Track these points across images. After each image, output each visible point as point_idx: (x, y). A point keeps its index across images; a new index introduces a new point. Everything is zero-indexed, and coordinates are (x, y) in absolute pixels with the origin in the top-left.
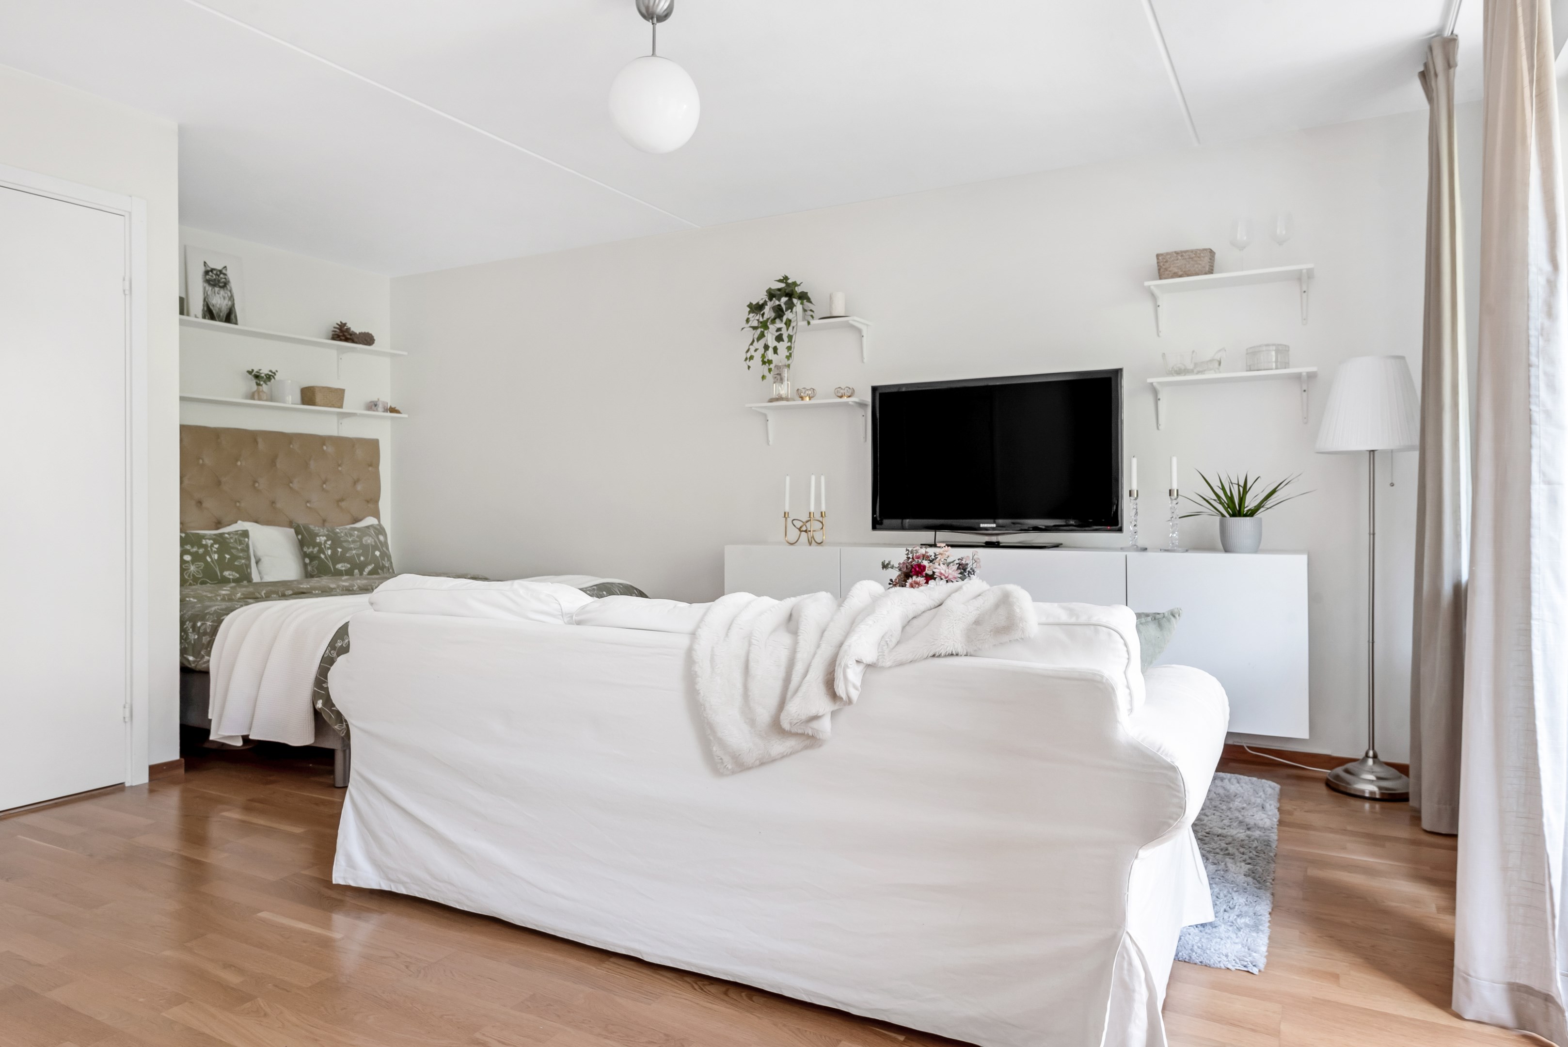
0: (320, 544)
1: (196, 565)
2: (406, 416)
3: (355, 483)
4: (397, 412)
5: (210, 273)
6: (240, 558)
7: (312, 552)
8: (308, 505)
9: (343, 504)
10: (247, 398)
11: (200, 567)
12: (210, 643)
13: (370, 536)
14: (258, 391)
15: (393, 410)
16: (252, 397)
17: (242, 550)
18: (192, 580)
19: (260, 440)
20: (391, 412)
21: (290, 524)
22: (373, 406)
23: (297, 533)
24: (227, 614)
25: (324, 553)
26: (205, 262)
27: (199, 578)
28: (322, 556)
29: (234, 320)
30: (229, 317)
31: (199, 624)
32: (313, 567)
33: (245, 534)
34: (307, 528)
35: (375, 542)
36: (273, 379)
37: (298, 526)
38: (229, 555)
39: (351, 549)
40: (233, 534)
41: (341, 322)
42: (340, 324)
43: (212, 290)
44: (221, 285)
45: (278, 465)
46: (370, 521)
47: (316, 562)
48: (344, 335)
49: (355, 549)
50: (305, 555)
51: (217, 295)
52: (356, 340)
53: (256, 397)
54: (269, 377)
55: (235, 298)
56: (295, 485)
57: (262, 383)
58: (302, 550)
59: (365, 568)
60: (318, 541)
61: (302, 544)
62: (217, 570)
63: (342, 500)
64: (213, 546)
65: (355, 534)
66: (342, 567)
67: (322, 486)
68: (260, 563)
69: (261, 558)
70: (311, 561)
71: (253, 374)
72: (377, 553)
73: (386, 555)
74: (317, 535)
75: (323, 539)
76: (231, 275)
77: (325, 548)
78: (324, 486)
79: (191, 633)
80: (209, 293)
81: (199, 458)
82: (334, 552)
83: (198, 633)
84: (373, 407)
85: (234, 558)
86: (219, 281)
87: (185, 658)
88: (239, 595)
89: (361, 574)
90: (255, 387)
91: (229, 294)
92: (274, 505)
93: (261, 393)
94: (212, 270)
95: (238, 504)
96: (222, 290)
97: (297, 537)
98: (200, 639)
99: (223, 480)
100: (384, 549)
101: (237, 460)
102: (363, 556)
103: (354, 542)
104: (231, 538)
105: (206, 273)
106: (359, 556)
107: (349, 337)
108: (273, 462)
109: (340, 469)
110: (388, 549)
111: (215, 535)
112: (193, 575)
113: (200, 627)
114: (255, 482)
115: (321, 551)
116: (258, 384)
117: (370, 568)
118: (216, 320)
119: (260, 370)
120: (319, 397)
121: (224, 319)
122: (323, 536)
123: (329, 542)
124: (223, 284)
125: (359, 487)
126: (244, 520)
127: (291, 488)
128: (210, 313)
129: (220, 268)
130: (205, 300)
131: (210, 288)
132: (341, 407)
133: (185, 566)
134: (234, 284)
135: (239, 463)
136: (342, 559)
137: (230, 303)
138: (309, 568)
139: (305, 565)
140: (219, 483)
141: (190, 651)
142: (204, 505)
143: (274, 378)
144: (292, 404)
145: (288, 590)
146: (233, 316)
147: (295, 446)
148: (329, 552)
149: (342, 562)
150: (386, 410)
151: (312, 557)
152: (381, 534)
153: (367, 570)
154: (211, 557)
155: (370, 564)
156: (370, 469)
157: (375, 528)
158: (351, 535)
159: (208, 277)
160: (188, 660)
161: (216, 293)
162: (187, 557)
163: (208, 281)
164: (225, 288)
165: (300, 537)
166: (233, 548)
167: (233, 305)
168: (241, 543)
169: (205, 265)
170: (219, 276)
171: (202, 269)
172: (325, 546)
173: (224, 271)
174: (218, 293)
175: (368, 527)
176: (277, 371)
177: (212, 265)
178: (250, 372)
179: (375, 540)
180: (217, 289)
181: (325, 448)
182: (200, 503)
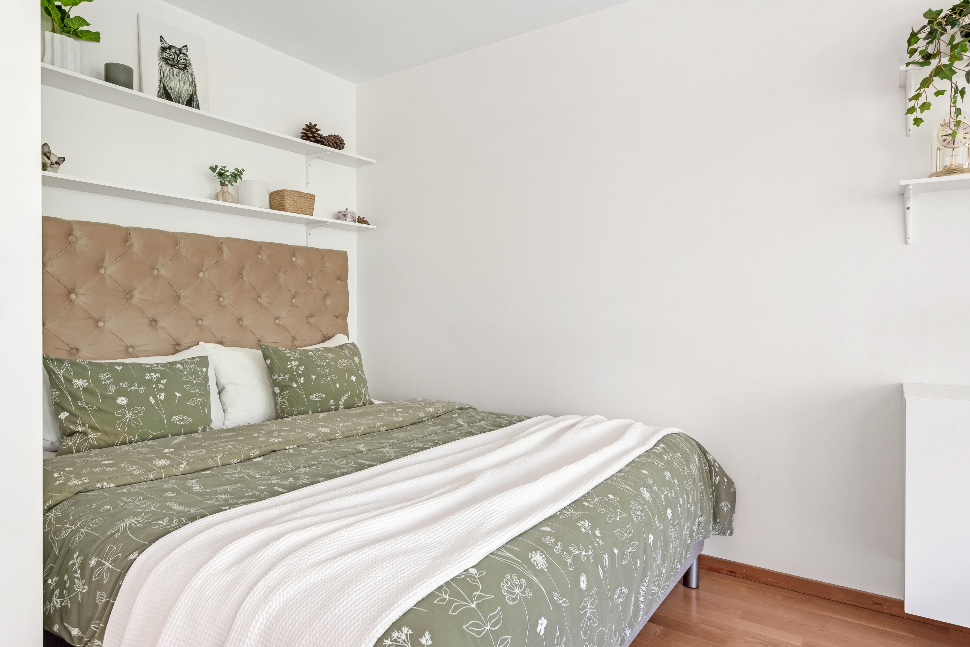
0: (291, 371)
1: (134, 410)
2: (374, 227)
3: (325, 297)
4: (366, 222)
6: (194, 395)
7: (283, 380)
8: (277, 321)
9: (312, 320)
10: (211, 198)
11: (140, 413)
12: (108, 607)
13: (345, 358)
14: (223, 192)
15: (361, 221)
16: (217, 198)
17: (198, 385)
18: (127, 432)
19: (225, 248)
20: (359, 222)
21: (259, 345)
22: (343, 215)
23: (266, 357)
24: (142, 549)
25: (296, 382)
26: (161, 37)
27: (138, 429)
28: (294, 385)
31: (93, 562)
32: (283, 398)
33: (204, 361)
34: (276, 351)
35: (350, 365)
36: (239, 180)
37: (267, 348)
38: (179, 393)
39: (326, 375)
40: (187, 362)
41: (310, 123)
42: (309, 124)
43: (170, 70)
44: (180, 66)
45: (245, 278)
46: (339, 340)
47: (287, 393)
48: (314, 137)
49: (330, 375)
50: (274, 383)
51: (176, 77)
52: (326, 142)
53: (220, 196)
54: (237, 175)
56: (264, 300)
57: (227, 183)
58: (272, 378)
60: (289, 366)
61: (270, 370)
62: (163, 415)
63: (312, 316)
64: (160, 383)
65: (329, 356)
66: (317, 397)
67: (291, 301)
68: (223, 392)
69: (225, 386)
70: (282, 391)
71: (217, 171)
72: (353, 378)
73: (362, 380)
74: (289, 359)
75: (296, 363)
76: (192, 56)
77: (298, 375)
78: (294, 300)
79: (78, 578)
80: (166, 73)
81: (153, 268)
82: (308, 379)
83: (89, 583)
84: (342, 217)
85: (187, 396)
87: (66, 628)
88: (183, 466)
90: (219, 187)
91: (191, 79)
92: (240, 323)
93: (225, 194)
94: (170, 47)
95: (200, 322)
96: (182, 72)
97: (266, 361)
98: (91, 594)
99: (183, 294)
100: (360, 372)
101: (199, 272)
103: (328, 366)
104: (185, 369)
105: (164, 49)
106: (334, 382)
107: (319, 139)
108: (240, 274)
109: (309, 282)
110: (363, 373)
111: (164, 365)
112: (129, 425)
113: (93, 569)
114: (220, 296)
115: (293, 379)
116: (222, 184)
119: (225, 167)
120: (288, 202)
121: (185, 102)
122: (295, 361)
123: (302, 368)
124: (183, 66)
125: (328, 302)
126: (206, 342)
127: (259, 303)
128: (166, 94)
129: (180, 47)
130: (161, 81)
131: (168, 68)
132: (312, 214)
133: (118, 414)
134: (195, 68)
135: (201, 275)
138: (280, 400)
139: (275, 395)
140: (178, 297)
141: (74, 618)
142: (160, 324)
143: (241, 178)
145: (253, 449)
147: (263, 257)
148: (302, 380)
150: (354, 221)
151: (283, 388)
152: (356, 355)
154: (155, 398)
155: (346, 392)
156: (339, 282)
157: (350, 349)
158: (326, 358)
160: (69, 633)
161: (175, 74)
162: (122, 400)
163: (166, 60)
164: (185, 71)
165: (268, 362)
166: (187, 383)
168: (196, 374)
169: (161, 41)
170: (178, 56)
171: (159, 45)
172: (297, 373)
173: (184, 51)
174: (177, 75)
175: (341, 347)
176: (243, 170)
177: (170, 41)
178: (213, 169)
179: (350, 363)
180: (176, 70)
181: (294, 259)
182: (154, 321)
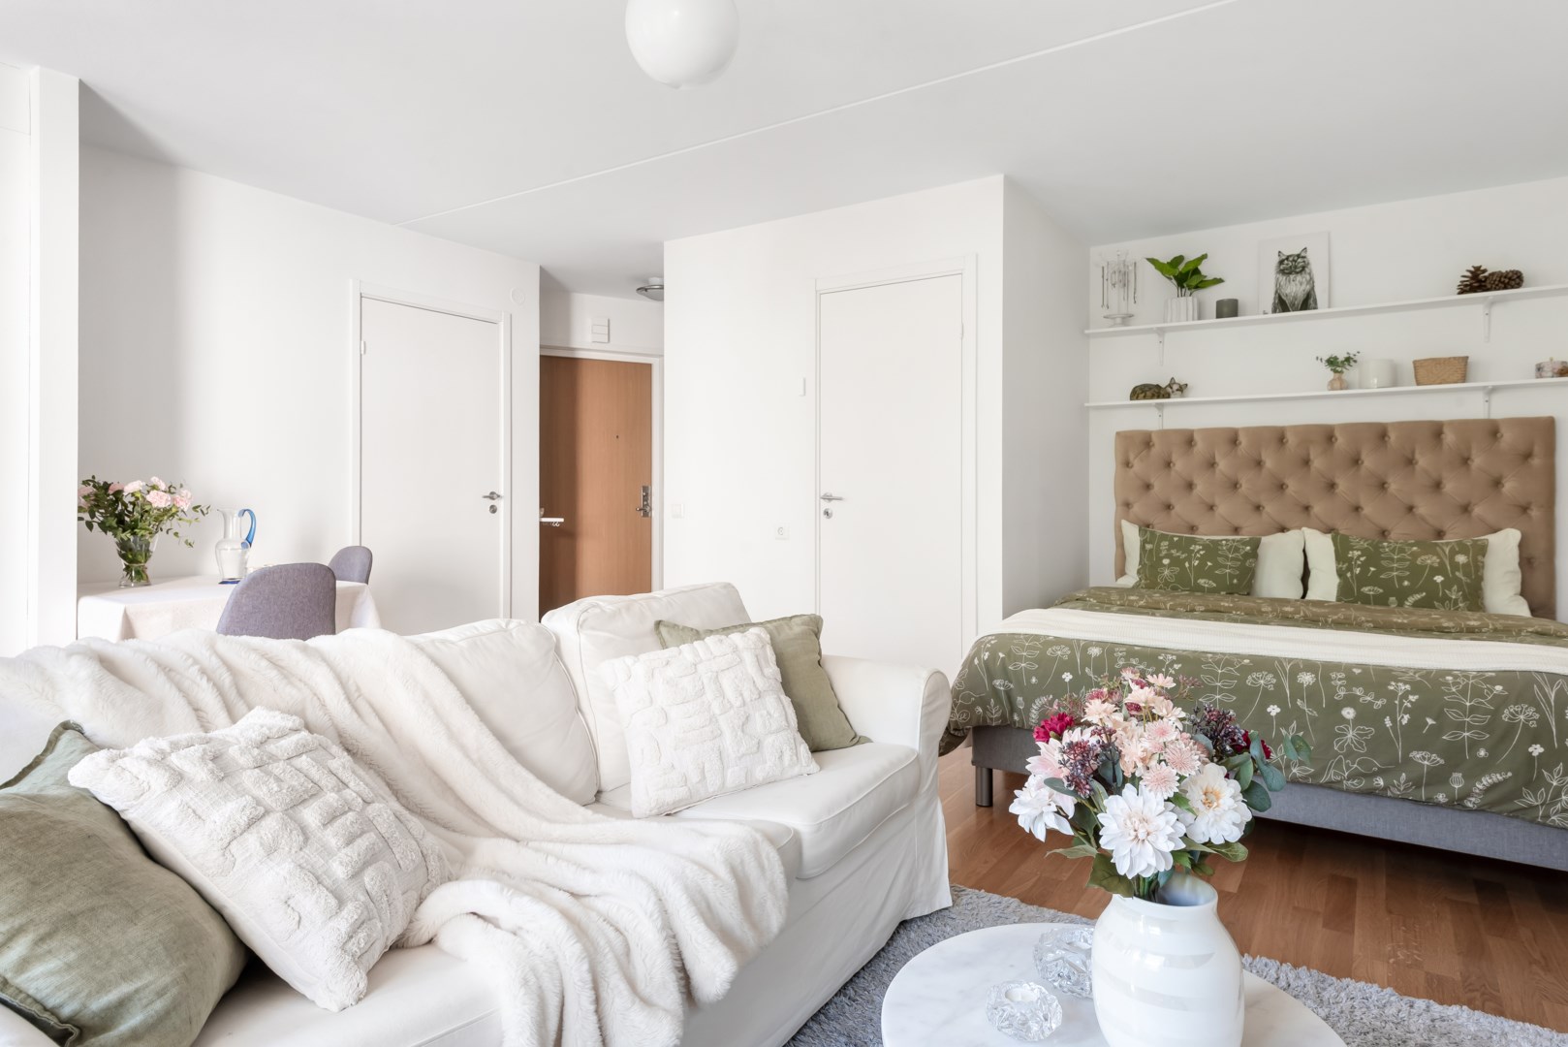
5: (1286, 262)
29: (1313, 305)
30: (1307, 302)
55: (1316, 280)
59: (1408, 596)
86: (1296, 267)
89: (1401, 604)
102: (1409, 581)
117: (1418, 597)
118: (1289, 311)
136: (1374, 581)
137: (1308, 287)
144: (1378, 388)
146: (1311, 301)
149: (1370, 585)
153: (1411, 600)
159: (1282, 267)
167: (1313, 288)
